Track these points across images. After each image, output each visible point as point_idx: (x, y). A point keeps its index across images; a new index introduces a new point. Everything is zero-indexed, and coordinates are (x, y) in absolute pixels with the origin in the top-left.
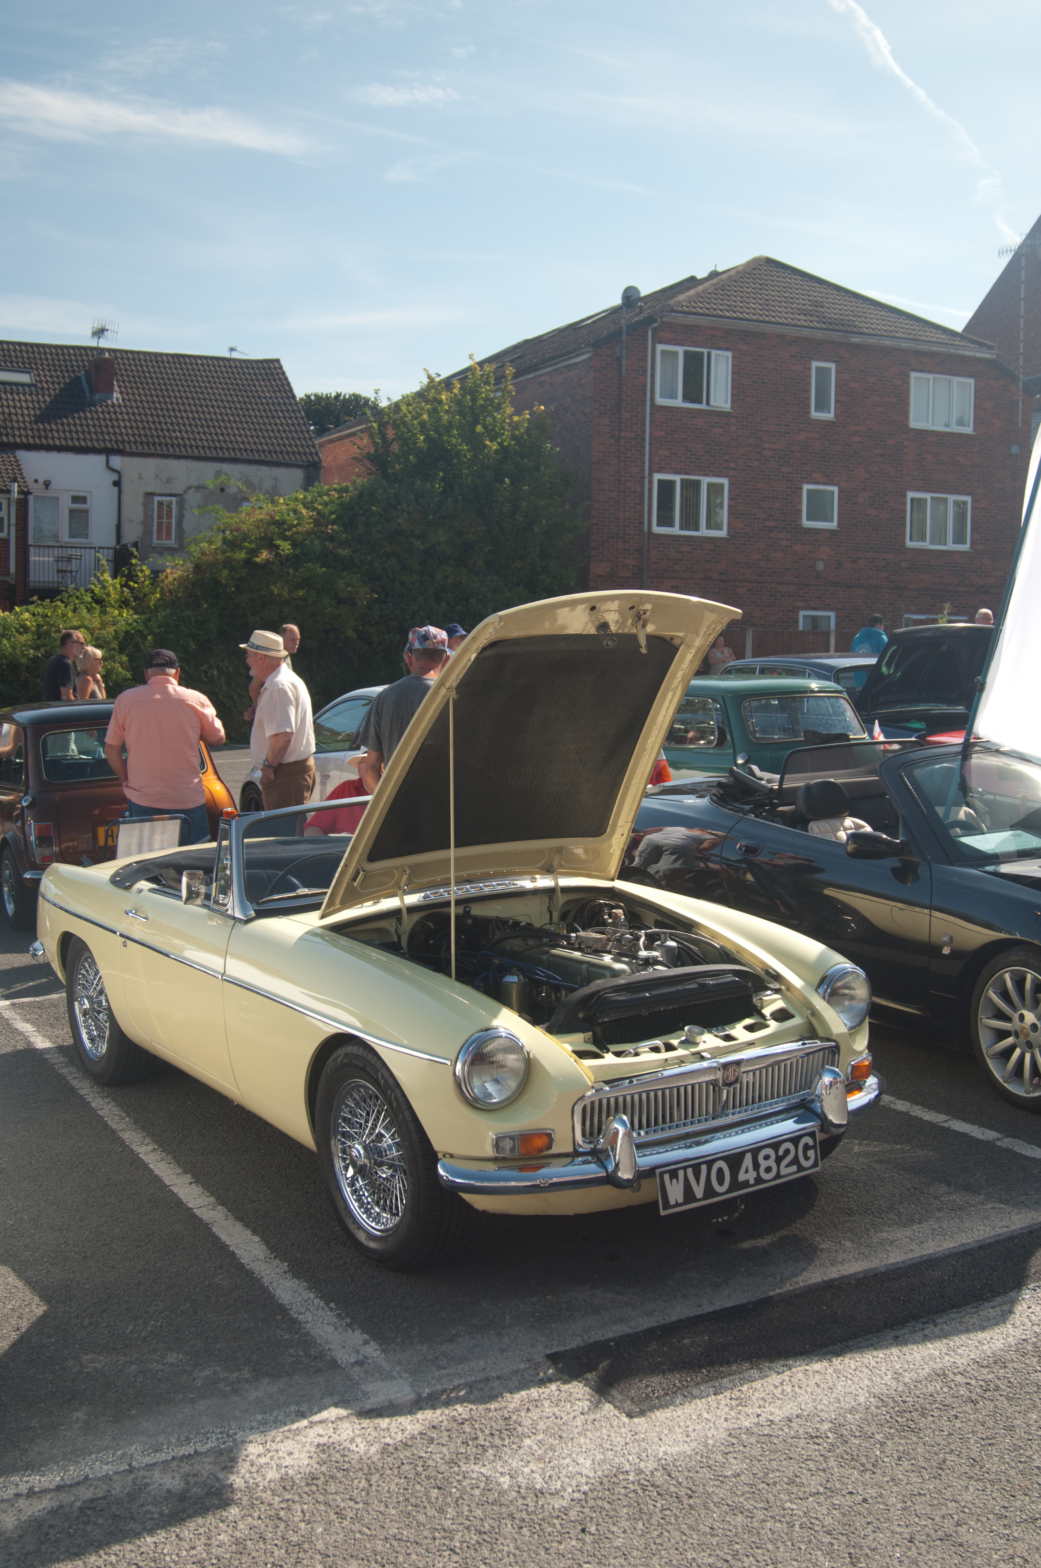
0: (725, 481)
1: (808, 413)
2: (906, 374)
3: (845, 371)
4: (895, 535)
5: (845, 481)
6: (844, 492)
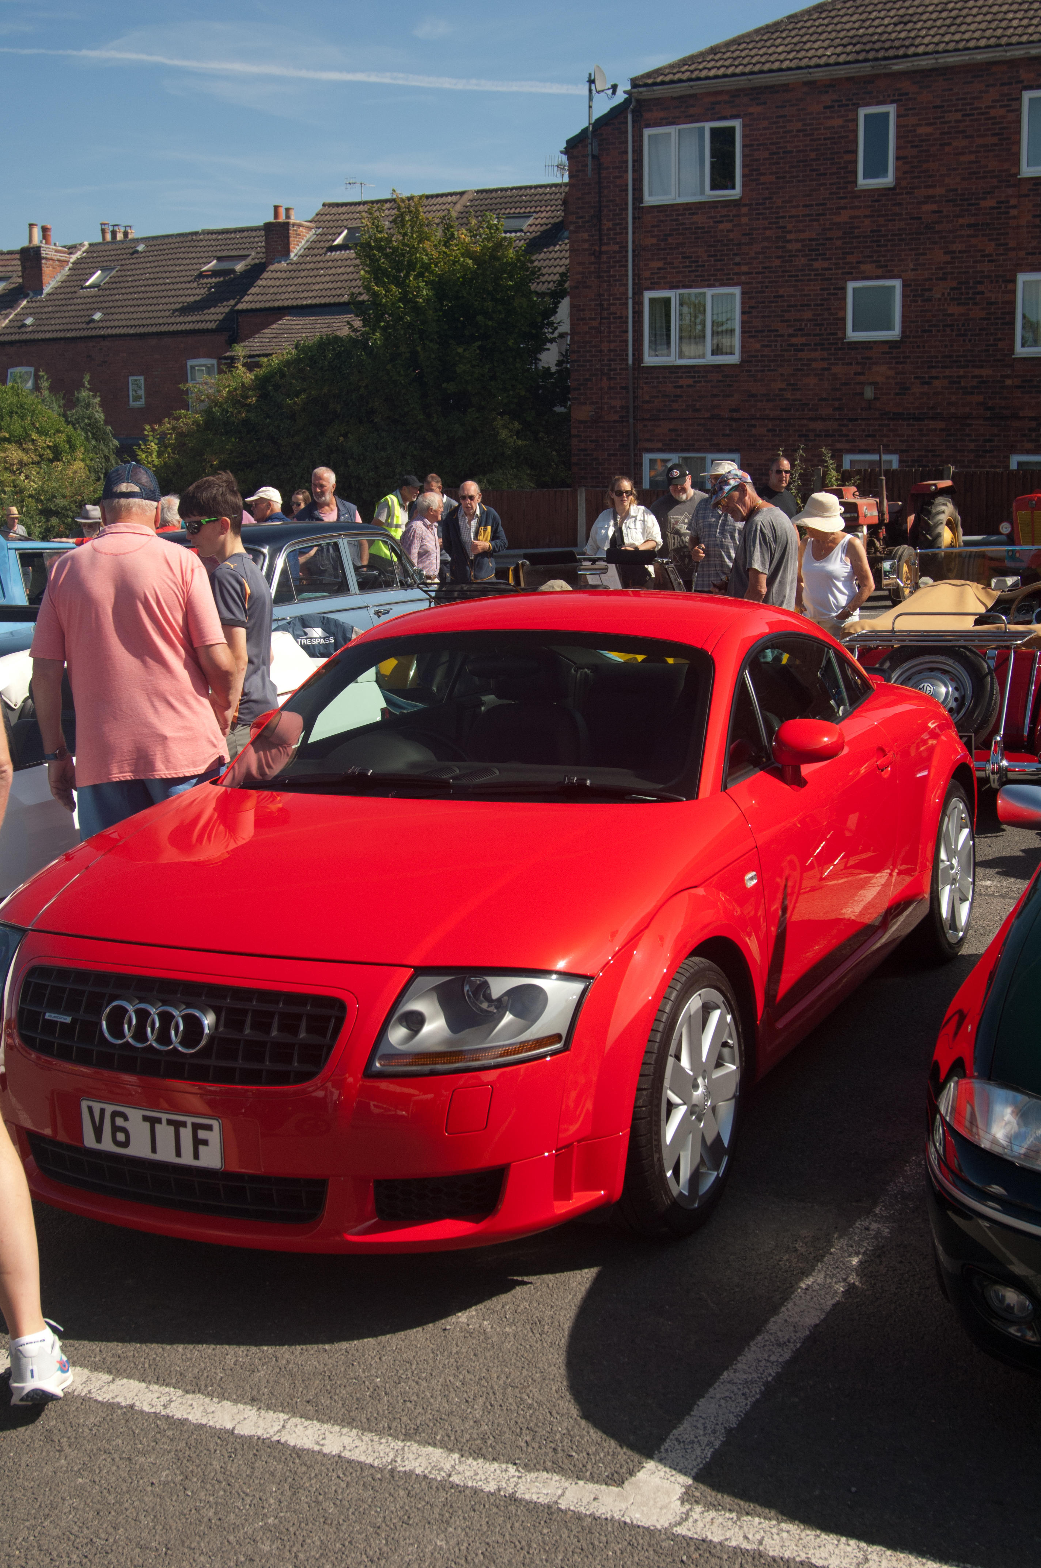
0: (737, 291)
1: (855, 182)
2: (1014, 96)
3: (910, 112)
4: (995, 340)
5: (912, 270)
6: (910, 285)
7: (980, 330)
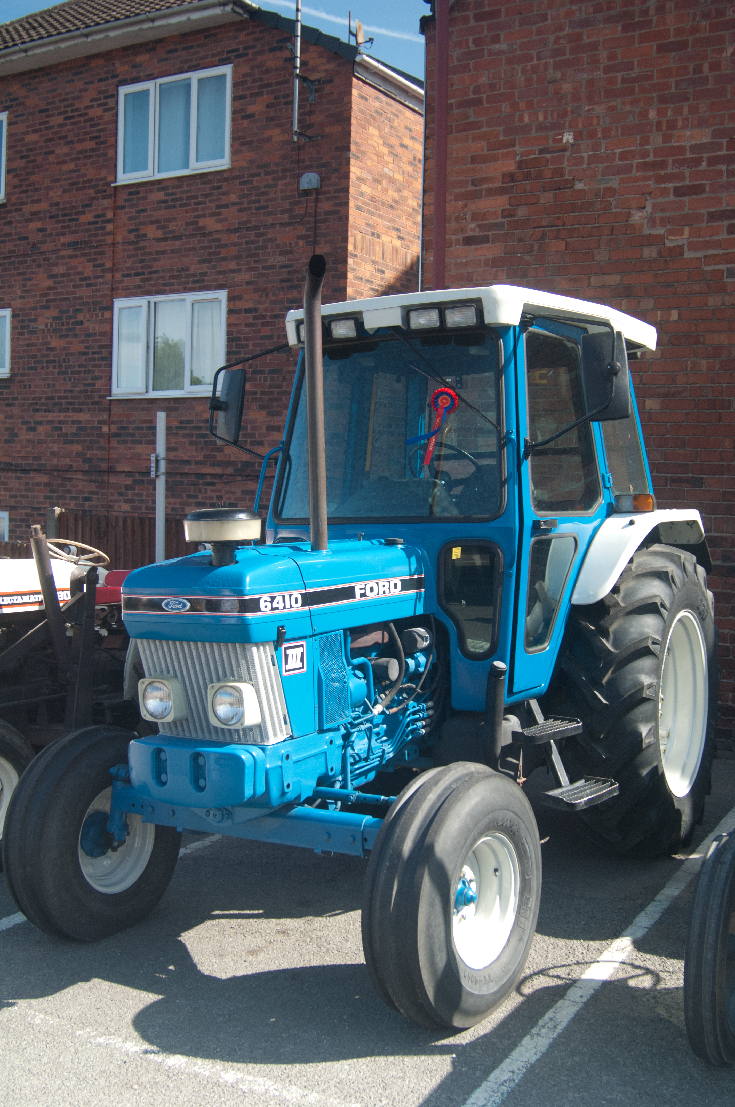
2: (110, 93)
3: (19, 119)
4: (93, 379)
5: (21, 297)
6: (18, 315)
7: (80, 366)
